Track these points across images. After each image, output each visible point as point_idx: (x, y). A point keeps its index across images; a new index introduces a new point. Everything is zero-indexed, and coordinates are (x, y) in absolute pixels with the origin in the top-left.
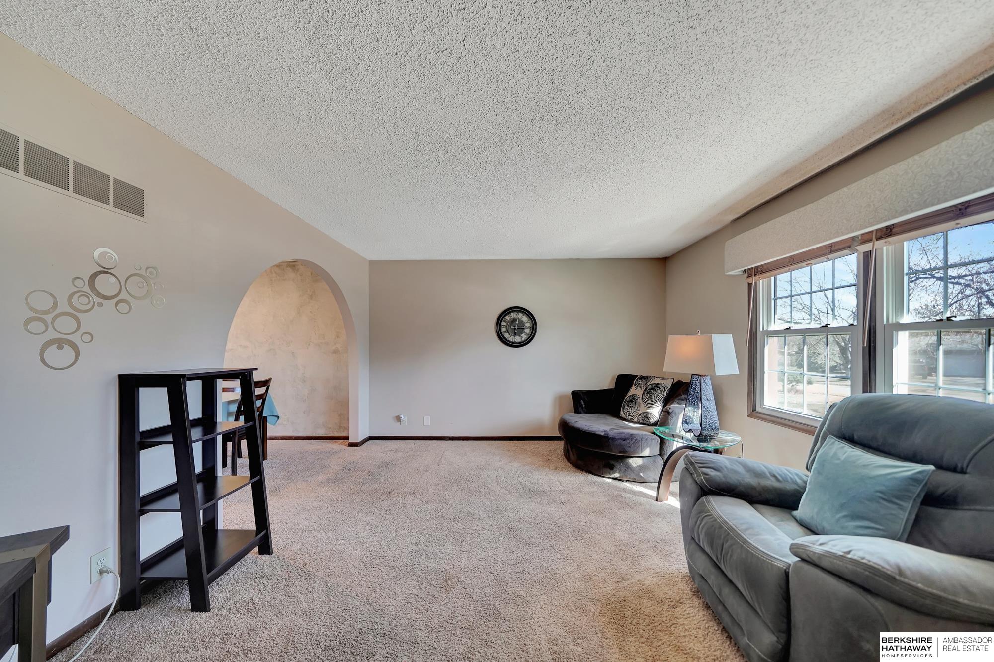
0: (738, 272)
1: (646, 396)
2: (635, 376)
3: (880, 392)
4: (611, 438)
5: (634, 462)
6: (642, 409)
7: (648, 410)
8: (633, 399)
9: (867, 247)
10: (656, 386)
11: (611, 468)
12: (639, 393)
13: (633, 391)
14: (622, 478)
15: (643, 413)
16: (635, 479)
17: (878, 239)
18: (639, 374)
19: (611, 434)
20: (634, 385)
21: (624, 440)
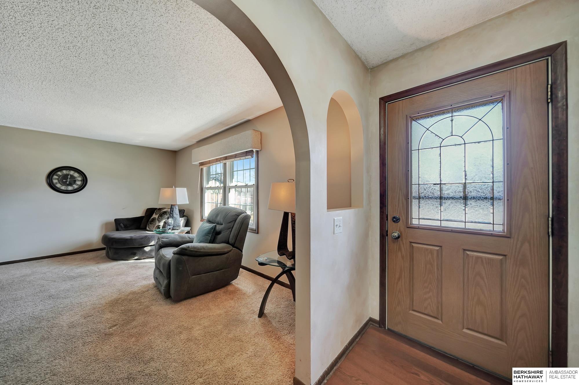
0: (197, 163)
1: (160, 217)
2: (156, 209)
3: (227, 206)
4: (134, 239)
5: (147, 249)
6: (157, 224)
7: (159, 224)
8: (154, 219)
9: (224, 161)
10: (165, 212)
11: (134, 254)
12: (157, 216)
13: (154, 216)
14: (141, 257)
15: (157, 226)
16: (148, 257)
17: (224, 160)
18: (158, 207)
19: (134, 237)
20: (154, 213)
21: (142, 238)
